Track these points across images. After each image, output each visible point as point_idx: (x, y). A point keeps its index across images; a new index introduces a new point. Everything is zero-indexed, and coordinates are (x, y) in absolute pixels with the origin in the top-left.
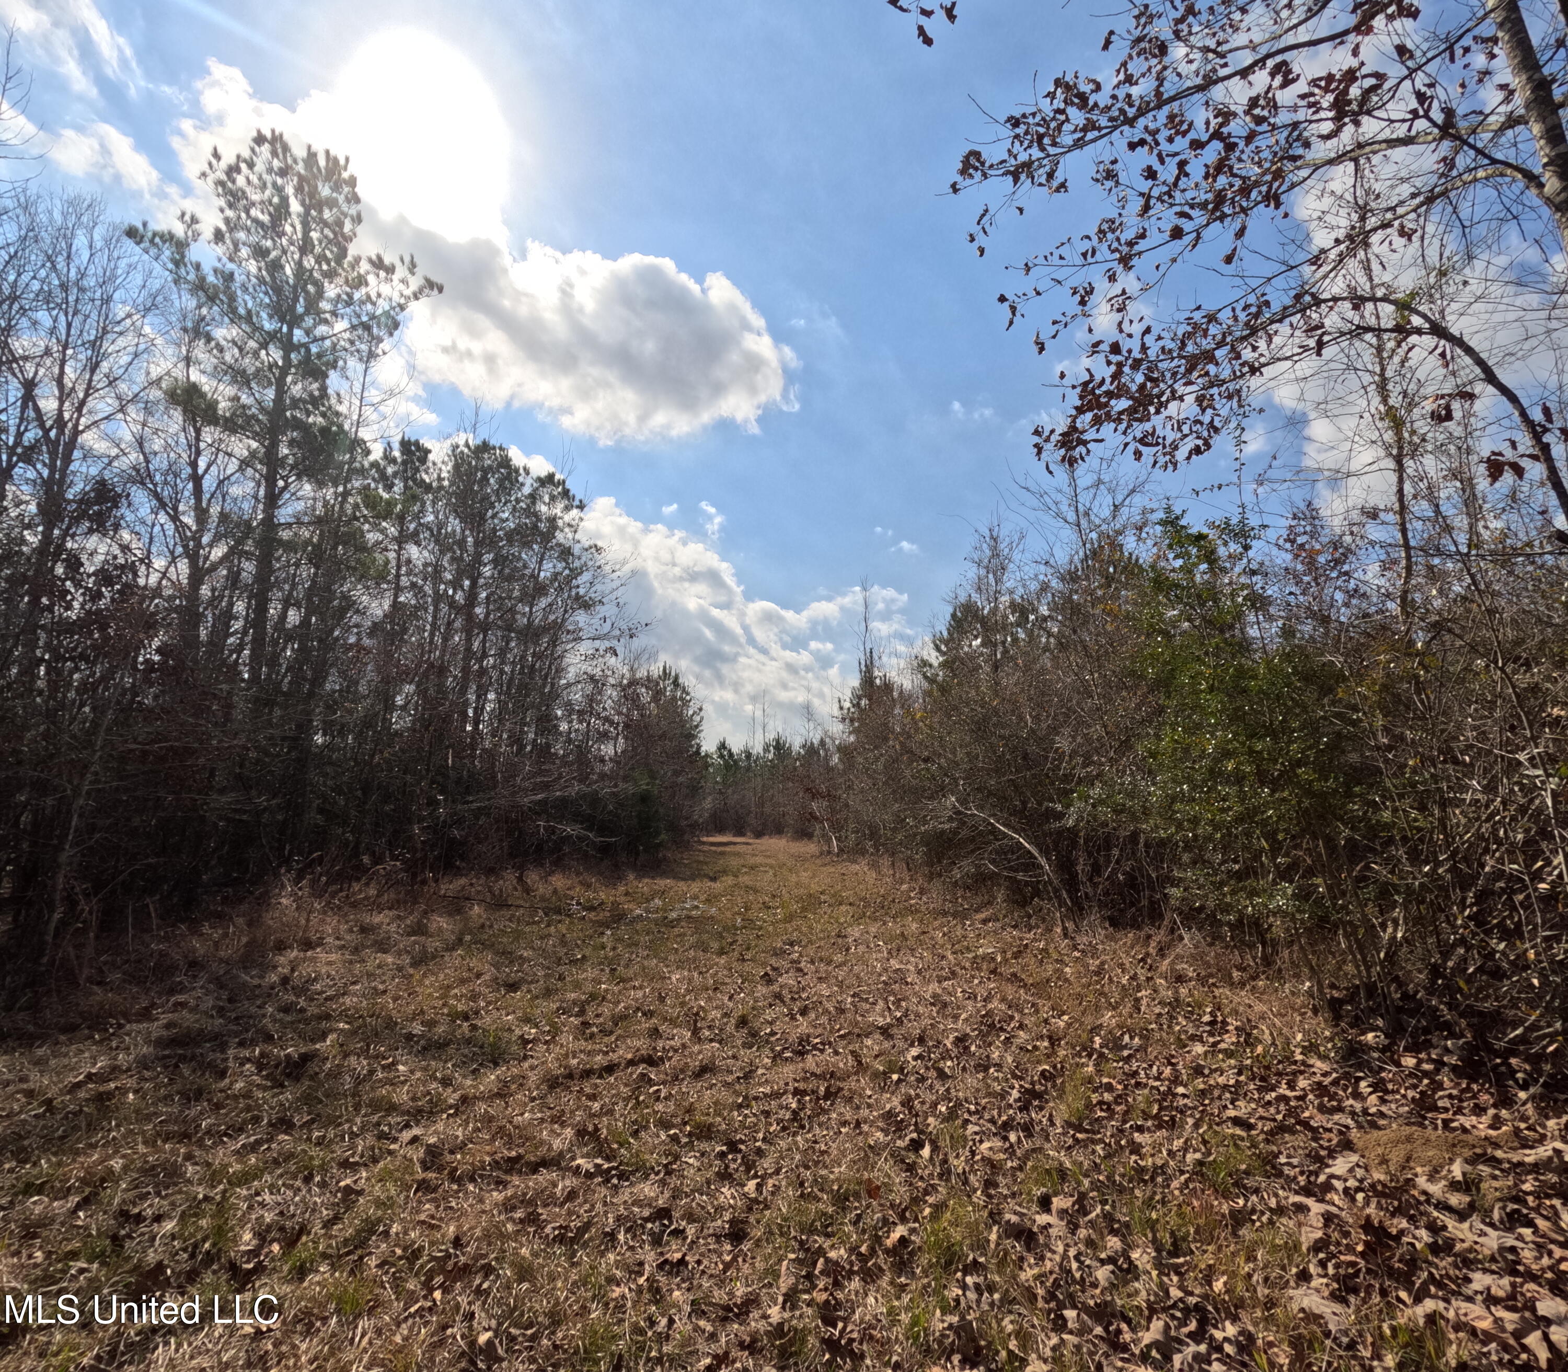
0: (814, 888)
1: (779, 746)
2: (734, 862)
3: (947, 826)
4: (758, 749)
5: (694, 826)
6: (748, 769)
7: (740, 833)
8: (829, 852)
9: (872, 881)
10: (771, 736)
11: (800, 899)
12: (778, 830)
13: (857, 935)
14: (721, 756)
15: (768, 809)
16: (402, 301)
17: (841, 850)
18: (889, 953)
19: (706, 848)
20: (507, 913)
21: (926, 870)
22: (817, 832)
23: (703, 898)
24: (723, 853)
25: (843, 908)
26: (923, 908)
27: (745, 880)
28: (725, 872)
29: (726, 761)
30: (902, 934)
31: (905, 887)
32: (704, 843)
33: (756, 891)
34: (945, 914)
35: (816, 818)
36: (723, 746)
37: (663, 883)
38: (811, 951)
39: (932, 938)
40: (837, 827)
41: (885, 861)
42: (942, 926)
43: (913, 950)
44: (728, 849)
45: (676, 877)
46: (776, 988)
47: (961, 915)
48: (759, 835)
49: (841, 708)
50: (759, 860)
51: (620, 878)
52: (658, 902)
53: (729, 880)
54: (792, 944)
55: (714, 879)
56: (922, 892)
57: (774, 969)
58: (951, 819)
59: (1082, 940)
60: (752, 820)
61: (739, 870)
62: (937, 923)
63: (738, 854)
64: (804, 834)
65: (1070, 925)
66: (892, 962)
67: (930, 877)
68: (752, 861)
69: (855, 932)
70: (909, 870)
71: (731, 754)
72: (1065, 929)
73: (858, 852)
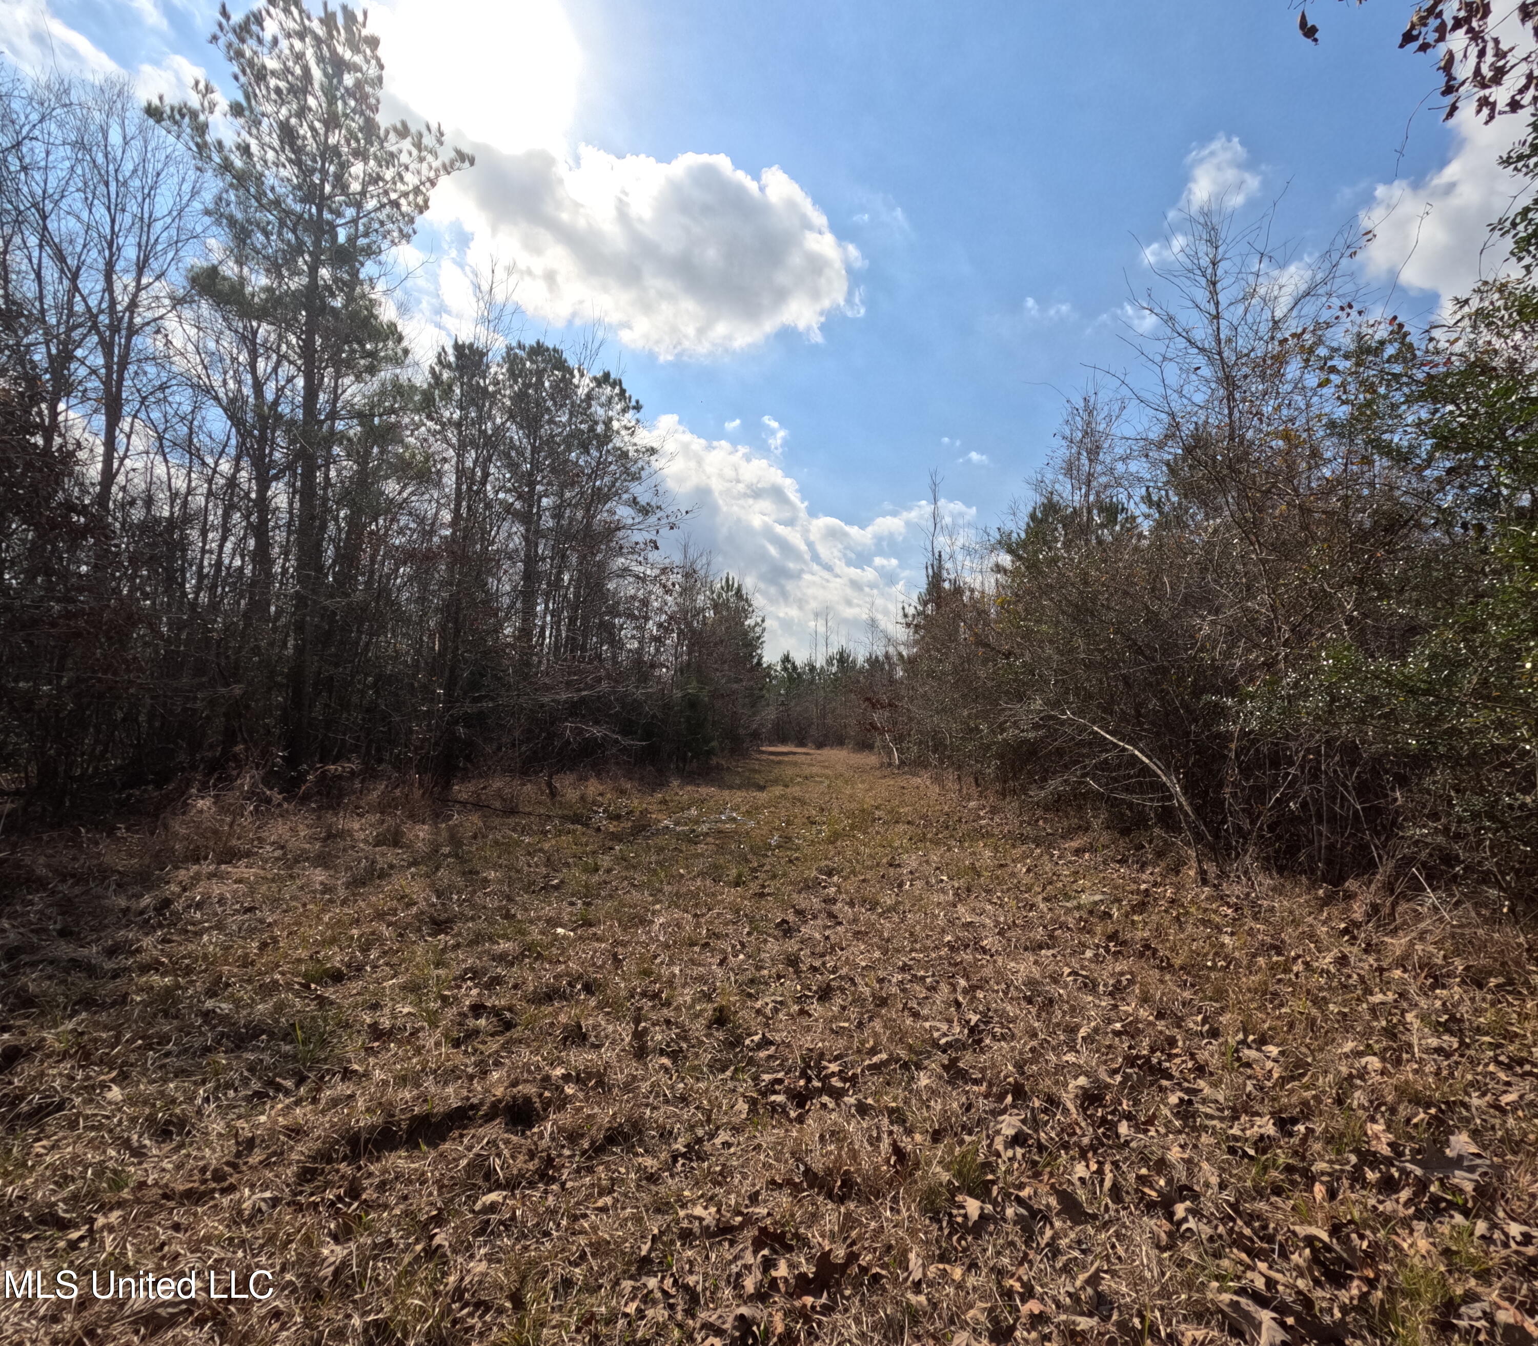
0: (869, 802)
1: (843, 659)
2: (790, 771)
3: (1031, 735)
4: (820, 663)
5: (756, 736)
6: (812, 682)
7: (802, 744)
8: (890, 765)
9: (934, 796)
10: (834, 650)
11: (851, 815)
12: (840, 741)
13: (914, 864)
14: (785, 669)
15: (829, 721)
16: (432, 175)
17: (902, 763)
18: (956, 894)
19: (764, 757)
20: (511, 821)
21: (998, 786)
22: (878, 744)
23: (743, 809)
24: (779, 763)
25: (901, 827)
26: (996, 831)
27: (795, 791)
28: (776, 782)
29: (790, 675)
30: (973, 867)
31: (972, 804)
32: (763, 752)
33: (803, 803)
34: (1024, 839)
35: (875, 728)
36: (786, 659)
37: (704, 791)
38: (851, 886)
39: (1013, 875)
40: (899, 739)
41: (950, 776)
42: (1024, 857)
43: (988, 891)
44: (786, 759)
45: (722, 785)
46: (792, 946)
47: (1046, 842)
48: (820, 746)
49: (905, 616)
50: (815, 770)
51: (662, 785)
52: (694, 812)
53: (778, 790)
54: (830, 874)
55: (761, 788)
56: (994, 811)
57: (799, 913)
58: (1036, 727)
59: (1234, 891)
60: (813, 731)
61: (792, 780)
62: (1017, 852)
63: (795, 764)
64: (865, 746)
65: (1211, 869)
66: (961, 909)
67: (1003, 794)
68: (807, 771)
69: (911, 861)
70: (978, 785)
71: (795, 668)
72: (1203, 873)
73: (920, 764)
